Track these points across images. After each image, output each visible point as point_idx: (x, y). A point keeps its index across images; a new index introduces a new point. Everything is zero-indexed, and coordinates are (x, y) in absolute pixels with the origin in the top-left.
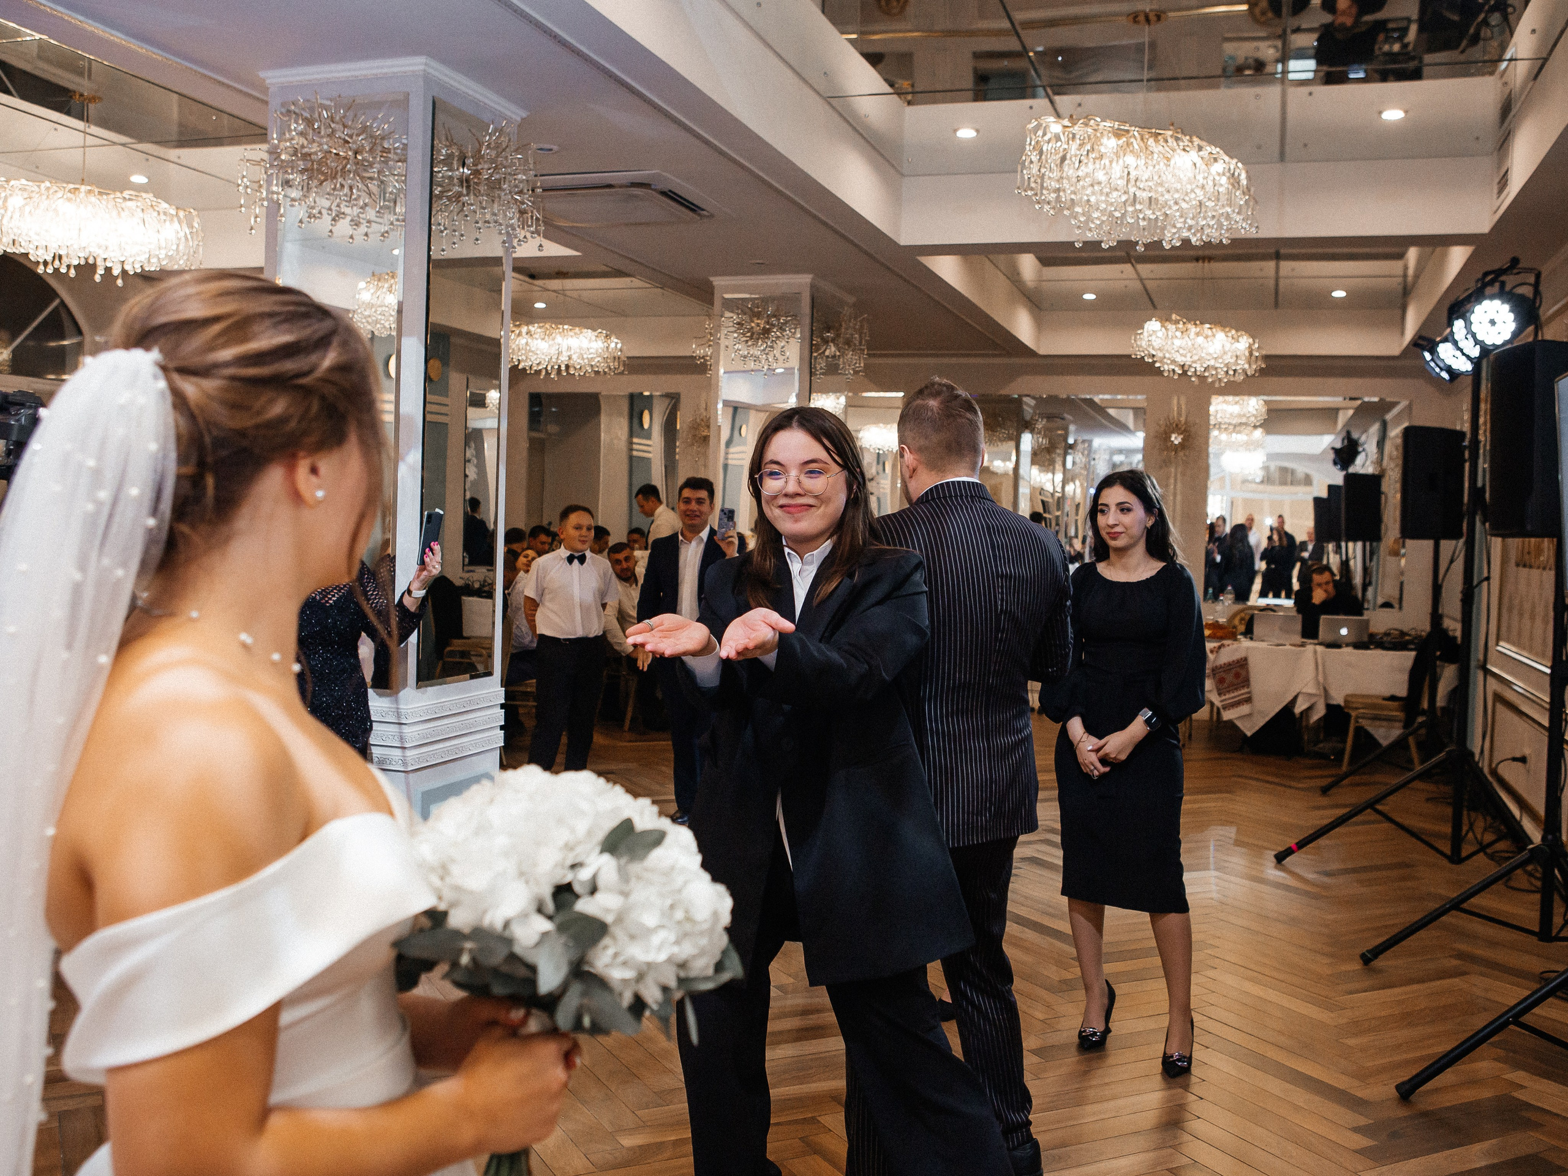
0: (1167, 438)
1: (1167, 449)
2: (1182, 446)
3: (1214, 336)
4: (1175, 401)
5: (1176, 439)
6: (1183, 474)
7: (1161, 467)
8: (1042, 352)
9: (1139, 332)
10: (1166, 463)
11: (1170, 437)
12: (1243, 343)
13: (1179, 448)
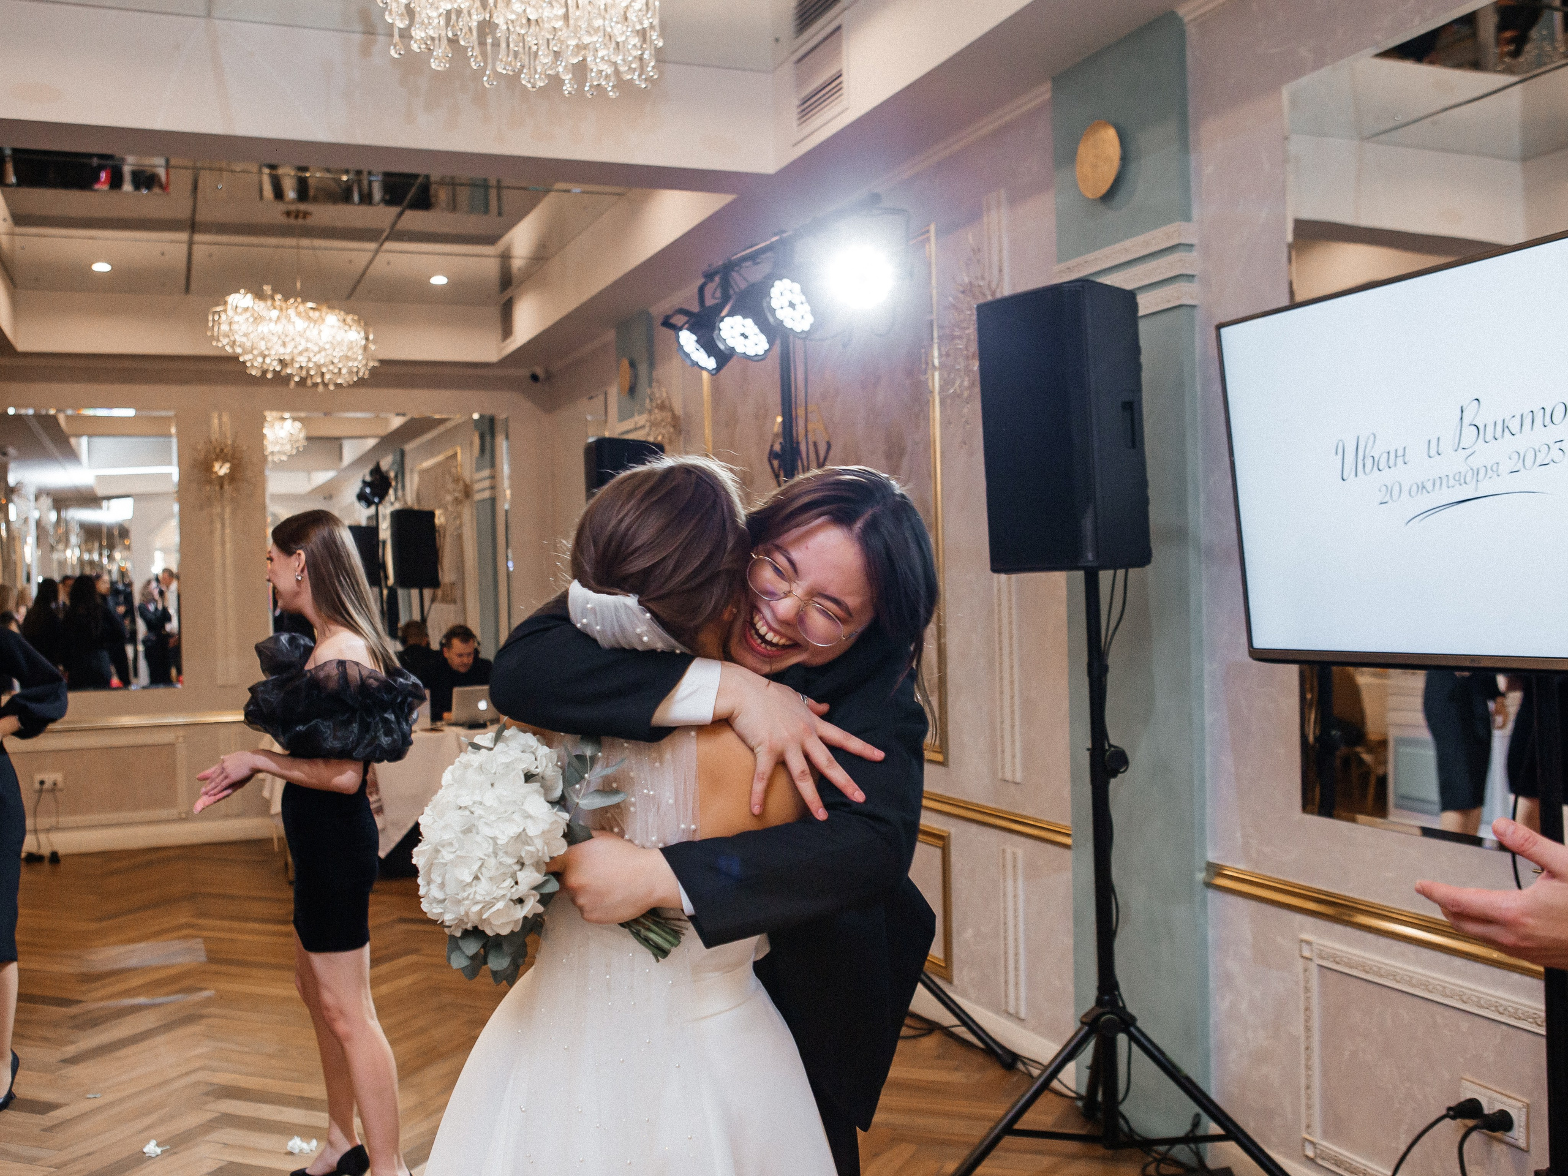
0: (207, 467)
1: (209, 482)
2: (232, 477)
3: (323, 320)
4: (216, 421)
5: (222, 469)
6: (234, 512)
7: (201, 508)
8: (21, 346)
9: (218, 309)
10: (208, 502)
11: (213, 466)
12: (355, 336)
13: (226, 483)
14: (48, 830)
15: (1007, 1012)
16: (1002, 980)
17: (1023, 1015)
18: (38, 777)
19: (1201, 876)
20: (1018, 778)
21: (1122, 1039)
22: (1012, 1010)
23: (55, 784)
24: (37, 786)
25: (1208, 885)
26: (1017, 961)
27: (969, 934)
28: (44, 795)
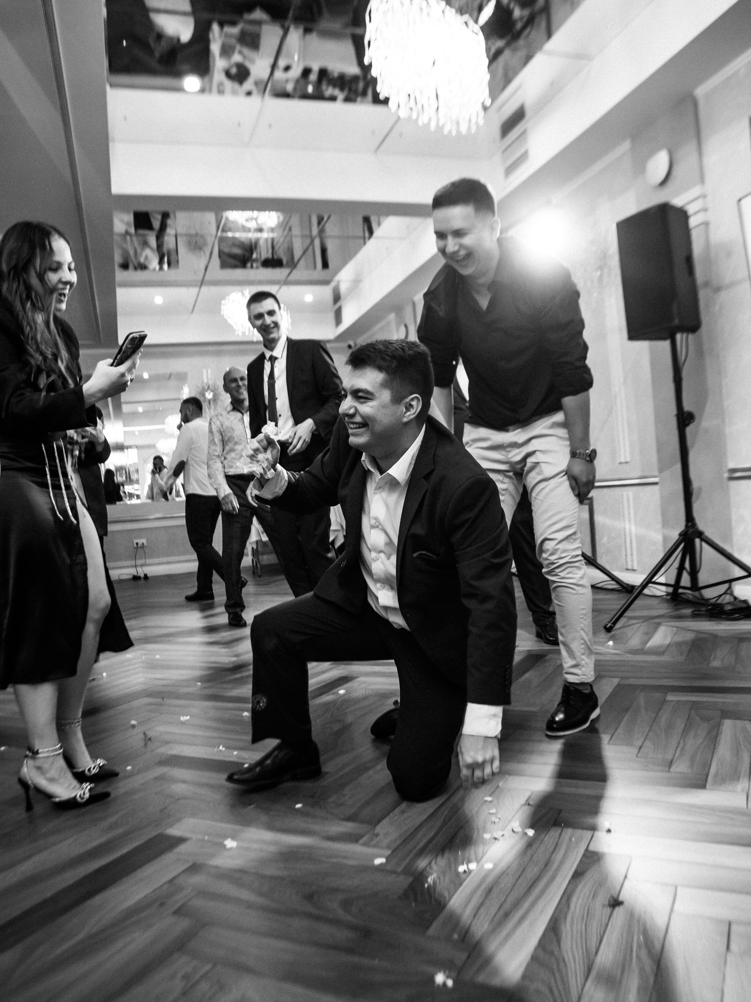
2: (214, 399)
4: (205, 373)
5: (210, 395)
11: (205, 394)
13: (212, 403)
14: (142, 566)
15: (627, 569)
16: (624, 553)
17: (635, 568)
18: (135, 541)
19: (726, 475)
20: (628, 460)
21: (697, 541)
22: (629, 567)
23: (143, 544)
24: (135, 545)
25: (731, 479)
26: (631, 543)
27: (605, 539)
28: (139, 550)
